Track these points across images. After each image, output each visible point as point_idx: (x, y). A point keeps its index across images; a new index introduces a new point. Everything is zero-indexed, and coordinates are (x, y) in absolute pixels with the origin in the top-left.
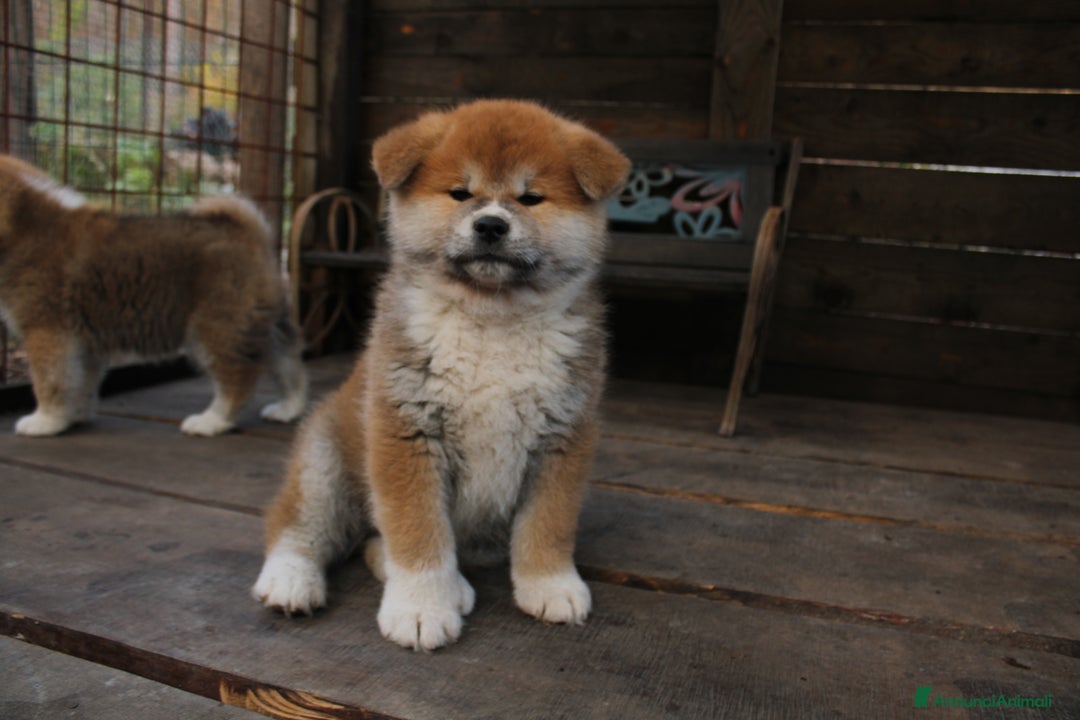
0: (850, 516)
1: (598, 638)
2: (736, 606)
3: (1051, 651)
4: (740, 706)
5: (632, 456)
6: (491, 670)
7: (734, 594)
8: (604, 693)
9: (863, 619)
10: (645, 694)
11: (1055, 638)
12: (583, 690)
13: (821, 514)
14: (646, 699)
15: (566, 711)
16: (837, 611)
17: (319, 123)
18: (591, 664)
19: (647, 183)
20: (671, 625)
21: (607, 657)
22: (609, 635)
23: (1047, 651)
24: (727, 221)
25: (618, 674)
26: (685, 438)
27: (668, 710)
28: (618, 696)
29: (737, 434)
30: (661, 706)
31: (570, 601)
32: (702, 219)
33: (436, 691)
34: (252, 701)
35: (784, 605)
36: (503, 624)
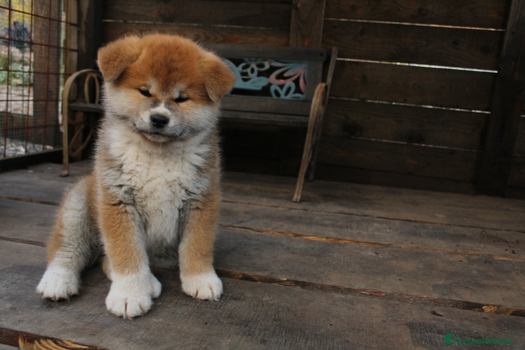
0: (358, 242)
1: (226, 307)
2: (298, 289)
3: (453, 307)
4: (298, 340)
5: (247, 213)
6: (169, 325)
7: (297, 283)
8: (227, 335)
9: (363, 294)
10: (249, 335)
11: (455, 300)
12: (217, 334)
13: (344, 241)
14: (250, 337)
15: (207, 345)
16: (350, 290)
17: (79, 32)
18: (221, 320)
19: (256, 69)
20: (264, 299)
21: (230, 316)
22: (231, 305)
23: (451, 307)
24: (298, 90)
25: (235, 325)
26: (274, 203)
27: (261, 343)
28: (236, 336)
29: (301, 201)
30: (258, 341)
31: (211, 289)
32: (285, 89)
33: (139, 336)
34: (37, 347)
35: (323, 288)
36: (176, 301)
